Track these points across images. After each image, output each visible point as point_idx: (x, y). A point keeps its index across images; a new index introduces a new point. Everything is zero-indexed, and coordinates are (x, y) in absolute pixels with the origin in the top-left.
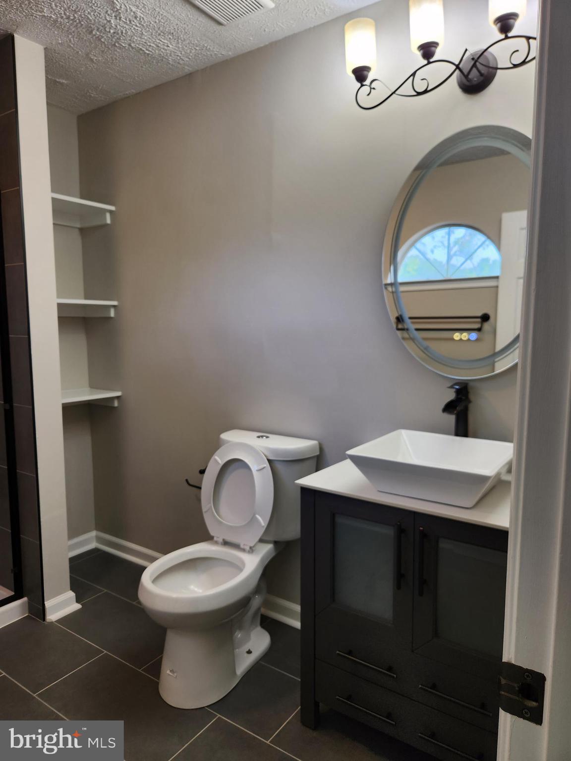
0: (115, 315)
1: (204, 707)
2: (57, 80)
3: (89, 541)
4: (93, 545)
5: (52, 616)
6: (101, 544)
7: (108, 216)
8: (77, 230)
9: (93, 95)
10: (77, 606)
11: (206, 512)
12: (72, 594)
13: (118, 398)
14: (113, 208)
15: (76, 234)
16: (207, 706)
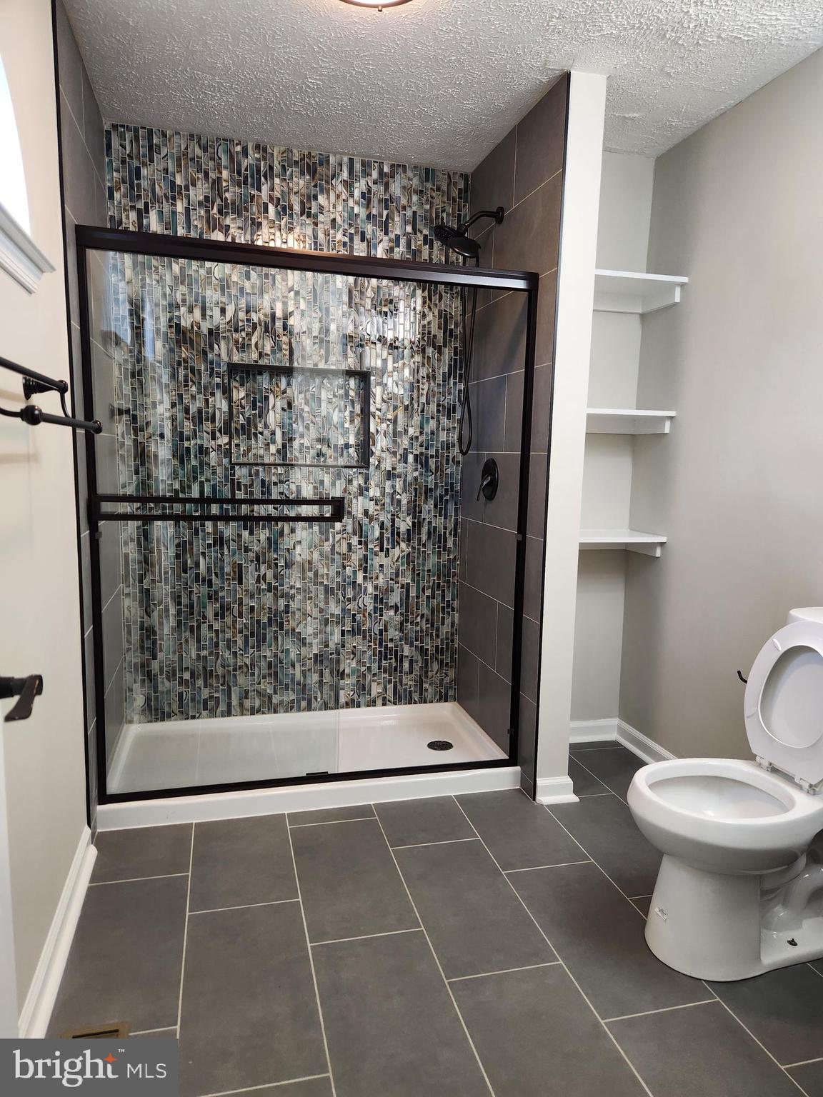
0: (670, 430)
1: (700, 979)
2: (627, 116)
3: (608, 729)
4: (613, 736)
5: (544, 798)
6: (621, 736)
7: (678, 291)
8: (638, 316)
9: (674, 124)
10: (574, 799)
11: (748, 717)
12: (569, 781)
13: (662, 544)
14: (685, 280)
15: (636, 322)
16: (707, 981)
